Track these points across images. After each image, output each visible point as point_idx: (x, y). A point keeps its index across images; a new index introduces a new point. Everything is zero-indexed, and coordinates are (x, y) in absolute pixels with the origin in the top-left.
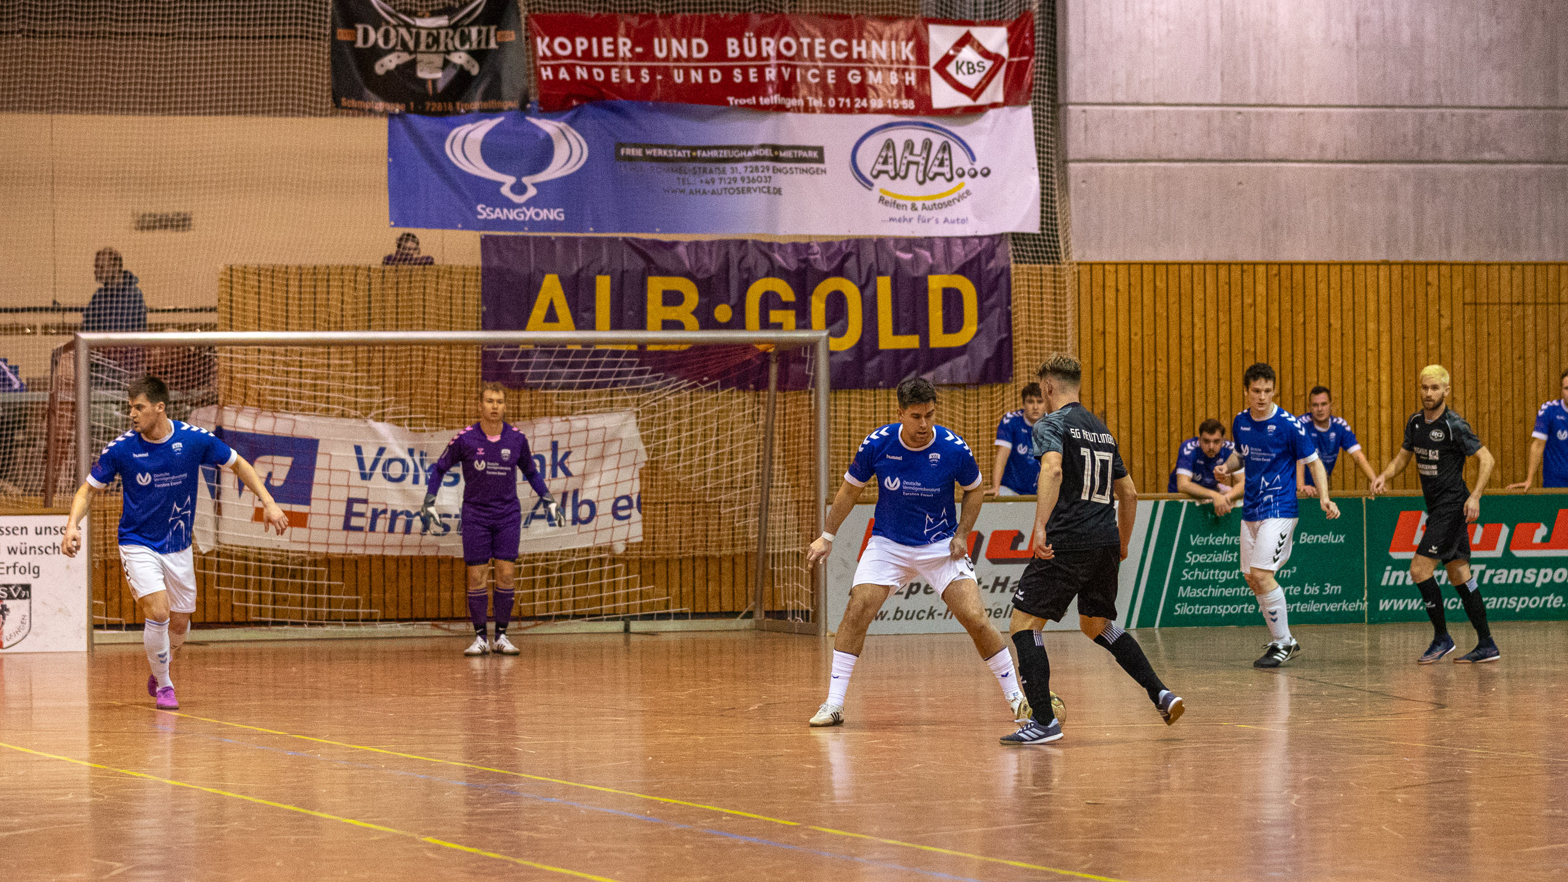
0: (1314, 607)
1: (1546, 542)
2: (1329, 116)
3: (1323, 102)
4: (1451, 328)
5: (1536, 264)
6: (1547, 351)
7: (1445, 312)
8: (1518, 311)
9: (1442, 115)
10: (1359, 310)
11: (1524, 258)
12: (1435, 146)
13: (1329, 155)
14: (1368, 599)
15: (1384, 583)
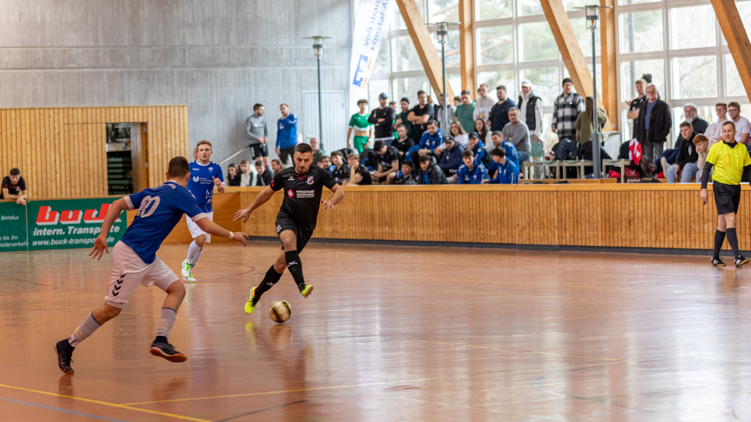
0: (7, 245)
1: (97, 217)
2: (9, 52)
3: (7, 45)
4: (59, 134)
5: (92, 108)
6: (97, 142)
7: (57, 127)
8: (85, 126)
9: (54, 51)
10: (23, 127)
11: (87, 105)
12: (51, 63)
13: (10, 66)
14: (28, 241)
15: (34, 235)
